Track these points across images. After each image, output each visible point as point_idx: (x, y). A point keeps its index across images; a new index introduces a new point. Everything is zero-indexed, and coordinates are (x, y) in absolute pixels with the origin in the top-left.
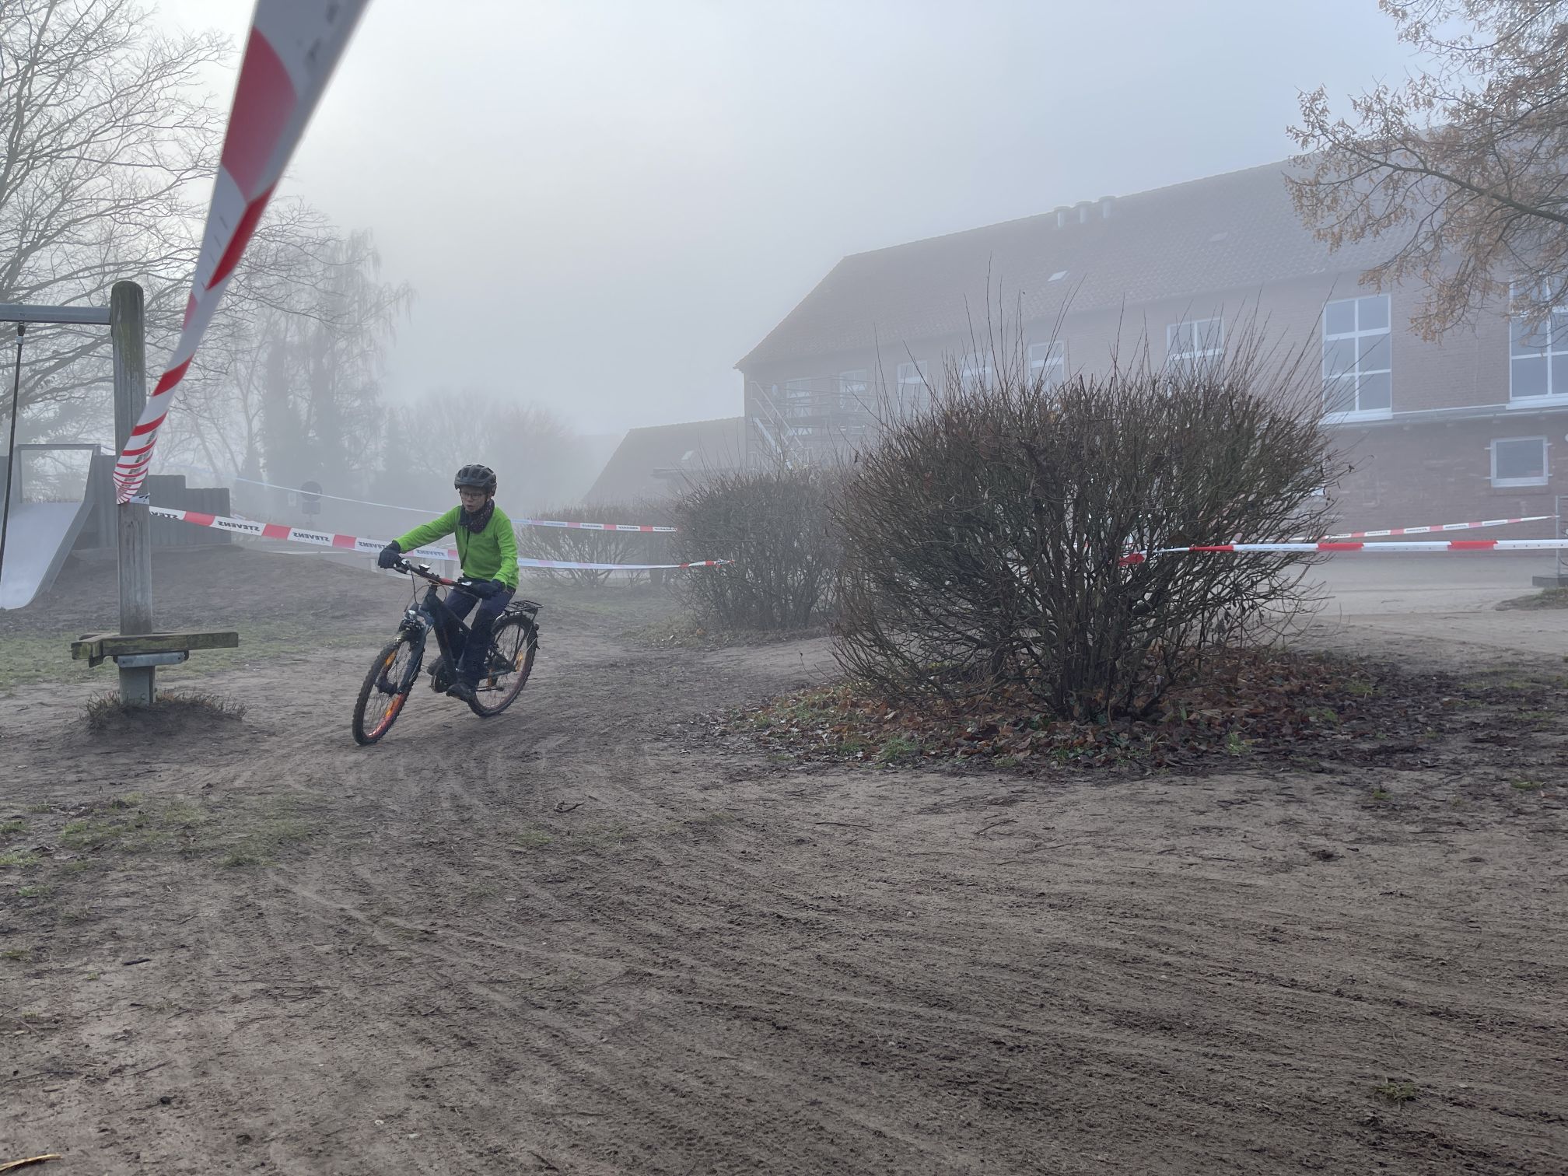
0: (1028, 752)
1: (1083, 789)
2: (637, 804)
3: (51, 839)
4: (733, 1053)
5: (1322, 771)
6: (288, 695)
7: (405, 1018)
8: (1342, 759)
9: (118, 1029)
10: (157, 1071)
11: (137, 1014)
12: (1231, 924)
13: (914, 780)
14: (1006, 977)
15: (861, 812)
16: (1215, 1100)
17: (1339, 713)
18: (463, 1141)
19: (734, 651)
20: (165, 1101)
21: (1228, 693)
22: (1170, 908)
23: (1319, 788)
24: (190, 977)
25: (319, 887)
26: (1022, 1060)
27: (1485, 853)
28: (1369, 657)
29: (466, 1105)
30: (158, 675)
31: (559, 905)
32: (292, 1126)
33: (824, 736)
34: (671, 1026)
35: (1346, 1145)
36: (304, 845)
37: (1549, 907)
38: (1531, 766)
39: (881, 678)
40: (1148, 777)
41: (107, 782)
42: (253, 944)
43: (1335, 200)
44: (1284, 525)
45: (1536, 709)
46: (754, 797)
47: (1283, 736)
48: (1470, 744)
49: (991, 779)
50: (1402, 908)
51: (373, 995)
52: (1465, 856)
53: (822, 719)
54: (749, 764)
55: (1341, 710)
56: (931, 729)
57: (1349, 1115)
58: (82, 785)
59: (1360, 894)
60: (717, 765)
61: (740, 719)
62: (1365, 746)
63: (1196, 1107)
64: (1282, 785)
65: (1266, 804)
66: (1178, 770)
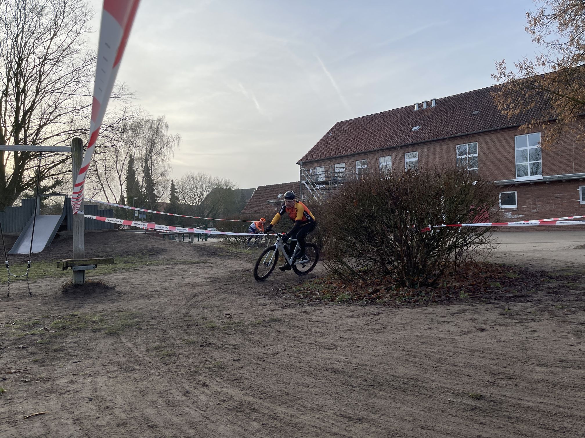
0: (389, 298)
1: (405, 310)
3: (49, 326)
5: (490, 303)
6: (132, 281)
8: (499, 299)
9: (69, 380)
13: (347, 308)
15: (326, 318)
17: (502, 284)
21: (465, 278)
23: (487, 309)
27: (538, 329)
28: (519, 265)
30: (86, 274)
33: (318, 294)
38: (566, 301)
39: (341, 273)
40: (429, 306)
41: (68, 309)
45: (573, 282)
46: (290, 313)
47: (480, 292)
48: (546, 294)
49: (374, 307)
50: (502, 345)
52: (530, 330)
53: (318, 288)
54: (290, 303)
56: (357, 291)
58: (59, 310)
59: (489, 341)
60: (279, 303)
61: (290, 288)
62: (509, 295)
64: (474, 308)
65: (467, 314)
66: (440, 303)
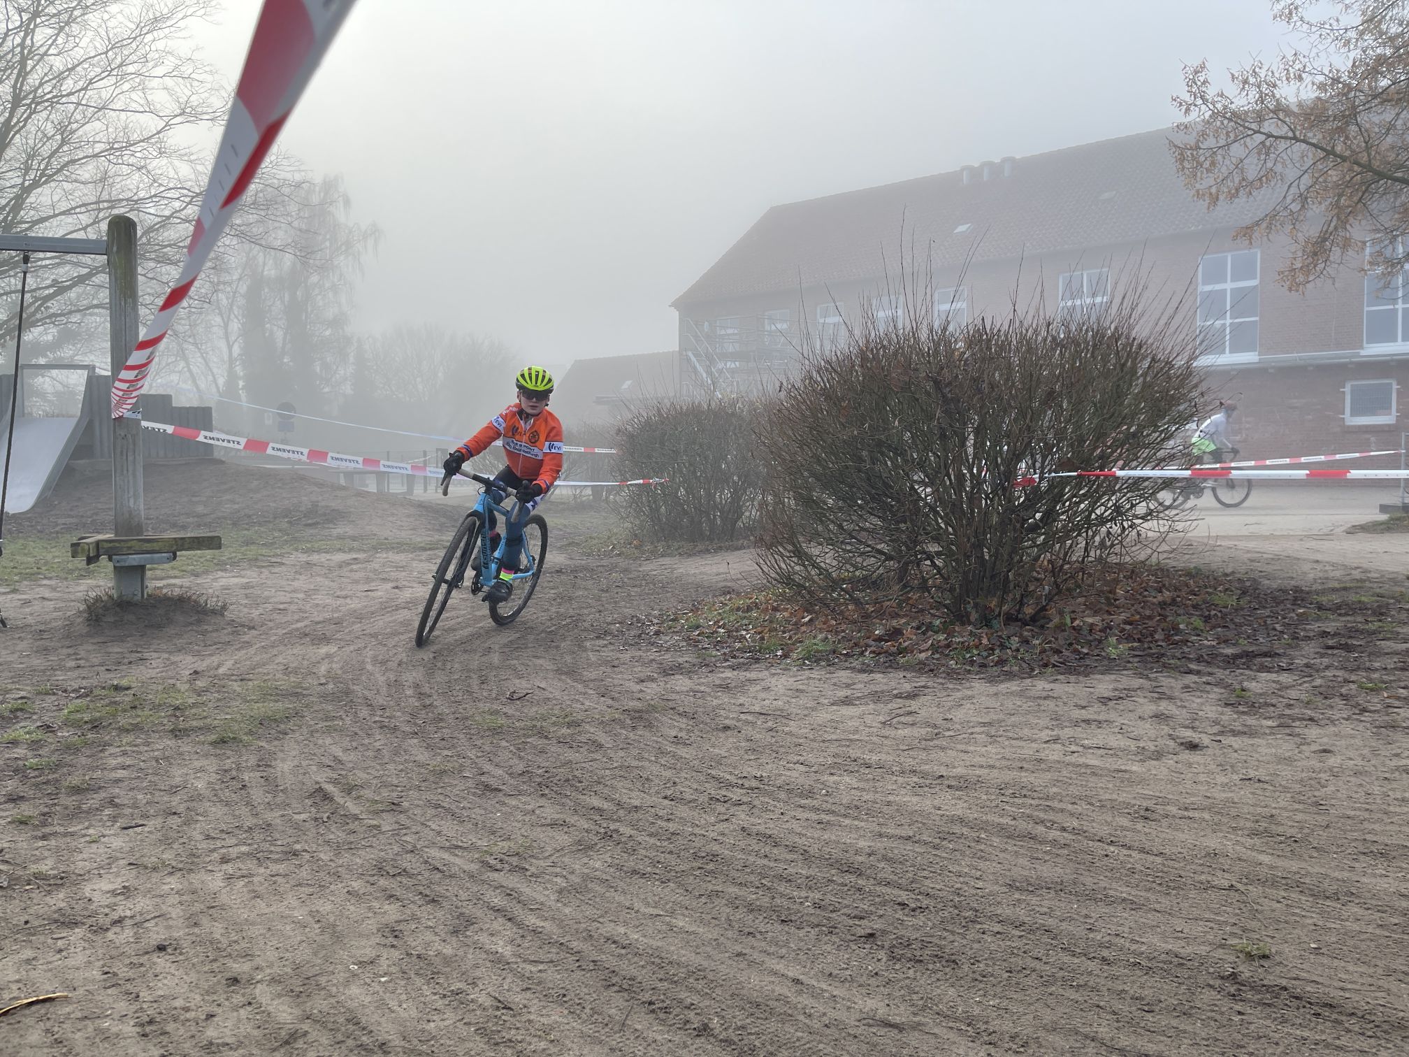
0: (930, 654)
1: (977, 685)
2: (581, 693)
3: (54, 717)
4: (667, 911)
5: (1190, 672)
6: (266, 594)
7: (376, 878)
8: (1208, 662)
9: (117, 884)
10: (153, 922)
11: (134, 872)
12: (1109, 804)
13: (828, 676)
14: (908, 848)
15: (780, 703)
16: (1093, 955)
17: (1206, 622)
18: (428, 984)
19: (667, 561)
20: (161, 948)
21: (1108, 603)
22: (1055, 790)
23: (1187, 687)
24: (182, 841)
25: (296, 763)
26: (923, 919)
27: (1333, 745)
28: (1233, 573)
29: (431, 953)
30: (149, 574)
31: (512, 781)
32: (276, 970)
33: (748, 636)
34: (612, 887)
35: (1208, 996)
36: (282, 726)
37: (1390, 793)
38: (1377, 670)
39: (799, 585)
40: (1036, 676)
41: (103, 668)
42: (237, 813)
43: (1213, 164)
44: (1161, 454)
45: (1380, 621)
46: (685, 689)
47: (1156, 641)
48: (1321, 650)
49: (896, 675)
50: (1258, 792)
51: (346, 858)
52: (1315, 747)
53: (746, 622)
54: (680, 660)
55: (1207, 619)
56: (843, 631)
57: (1211, 970)
58: (81, 671)
59: (1221, 779)
60: (651, 661)
61: (673, 620)
62: (1229, 651)
63: (1076, 961)
64: (1154, 684)
65: (1141, 700)
66: (1062, 670)
